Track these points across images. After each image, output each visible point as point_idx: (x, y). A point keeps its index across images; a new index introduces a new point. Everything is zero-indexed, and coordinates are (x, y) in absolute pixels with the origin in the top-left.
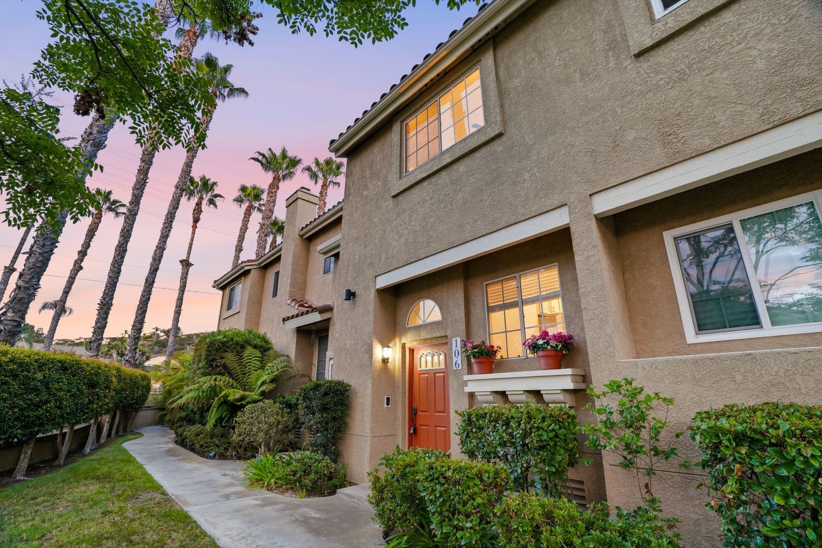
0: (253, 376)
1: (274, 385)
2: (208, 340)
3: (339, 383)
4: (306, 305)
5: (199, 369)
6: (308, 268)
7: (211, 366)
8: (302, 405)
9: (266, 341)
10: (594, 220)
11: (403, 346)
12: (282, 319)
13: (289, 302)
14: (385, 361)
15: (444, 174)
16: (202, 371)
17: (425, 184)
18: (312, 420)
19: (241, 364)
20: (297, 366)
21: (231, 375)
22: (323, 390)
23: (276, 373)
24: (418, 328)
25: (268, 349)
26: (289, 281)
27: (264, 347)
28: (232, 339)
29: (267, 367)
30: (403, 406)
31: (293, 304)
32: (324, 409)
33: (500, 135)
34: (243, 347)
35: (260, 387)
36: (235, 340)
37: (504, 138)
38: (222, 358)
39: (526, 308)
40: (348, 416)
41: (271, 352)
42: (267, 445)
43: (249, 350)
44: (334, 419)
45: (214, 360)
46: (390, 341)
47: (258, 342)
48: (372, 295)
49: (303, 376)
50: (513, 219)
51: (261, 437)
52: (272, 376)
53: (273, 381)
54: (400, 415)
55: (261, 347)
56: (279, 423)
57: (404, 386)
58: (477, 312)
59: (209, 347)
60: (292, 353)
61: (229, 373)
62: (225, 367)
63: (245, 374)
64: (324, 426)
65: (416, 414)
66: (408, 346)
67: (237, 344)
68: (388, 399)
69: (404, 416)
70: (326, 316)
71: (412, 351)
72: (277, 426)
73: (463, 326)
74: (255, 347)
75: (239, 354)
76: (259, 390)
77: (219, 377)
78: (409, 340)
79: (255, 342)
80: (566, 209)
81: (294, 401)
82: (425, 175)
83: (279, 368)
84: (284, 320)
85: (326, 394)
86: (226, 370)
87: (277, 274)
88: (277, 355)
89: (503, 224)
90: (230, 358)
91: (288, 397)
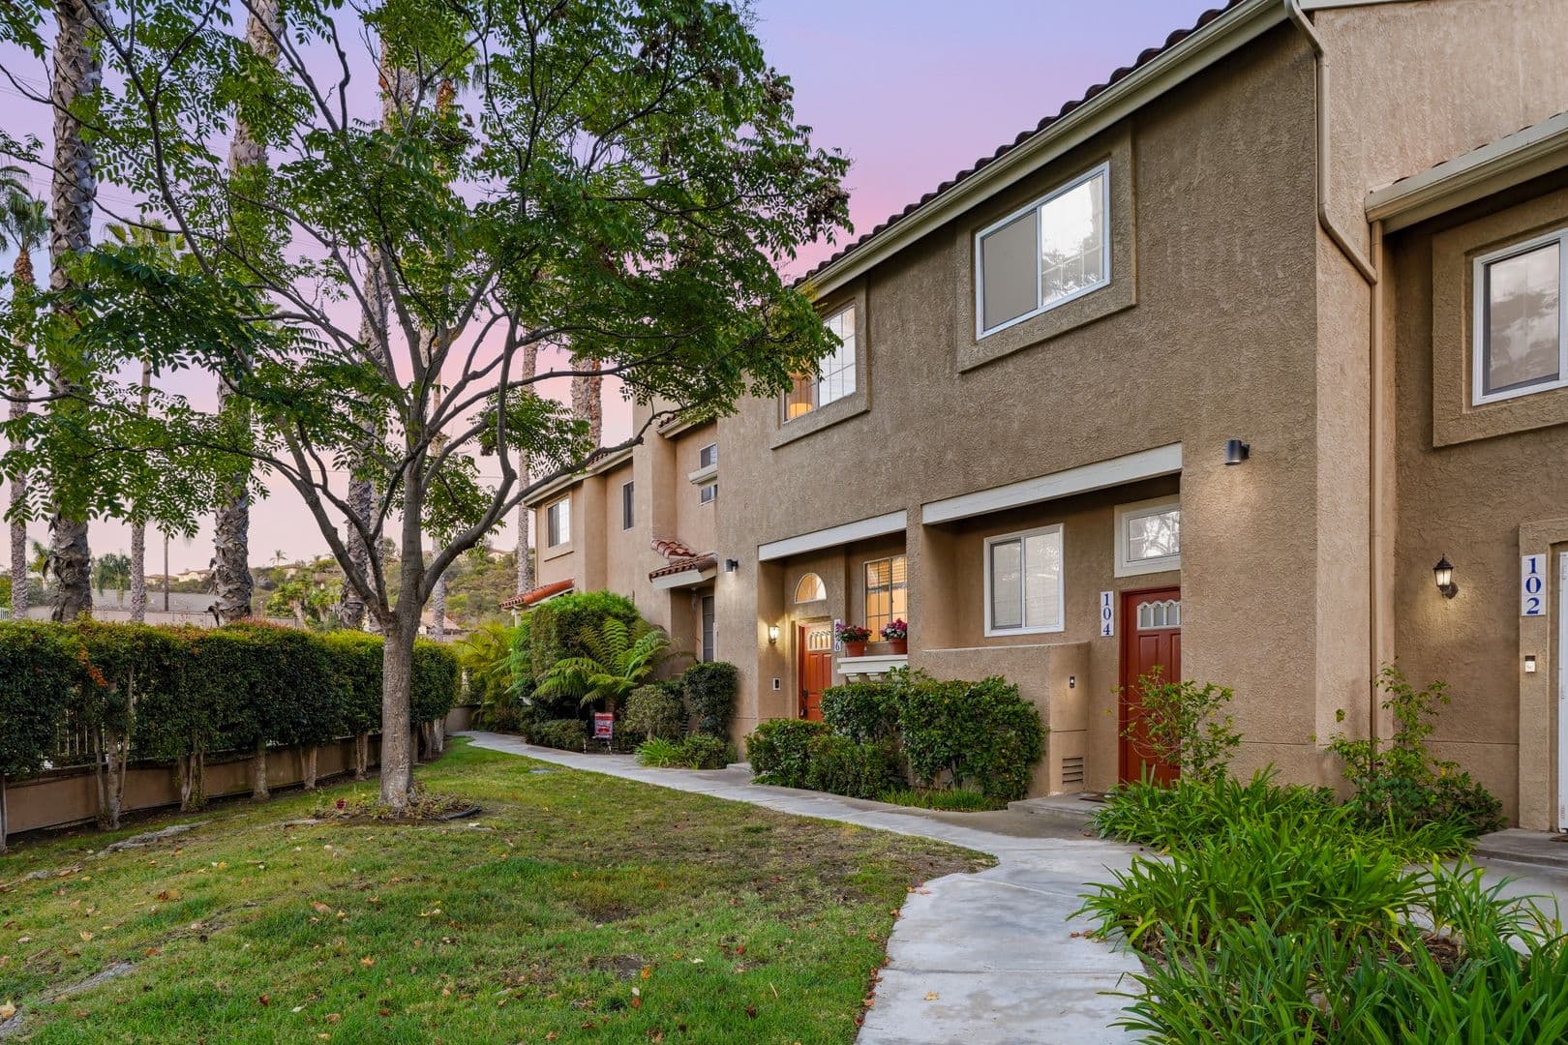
0: (621, 658)
1: (650, 668)
2: (556, 611)
3: (725, 665)
4: (681, 551)
5: (549, 649)
6: (678, 490)
7: (566, 645)
8: (686, 690)
9: (630, 608)
10: (922, 528)
11: (793, 623)
12: (647, 576)
13: (655, 545)
14: (772, 642)
15: (820, 437)
16: (555, 652)
17: (803, 443)
18: (701, 704)
19: (605, 643)
20: (676, 642)
21: (591, 656)
22: (708, 674)
23: (650, 653)
24: (806, 605)
25: (634, 619)
26: (651, 512)
27: (629, 616)
28: (586, 608)
29: (637, 645)
30: (793, 690)
31: (661, 549)
32: (710, 692)
33: (866, 412)
34: (601, 618)
35: (632, 672)
36: (589, 609)
37: (870, 417)
38: (577, 634)
39: (894, 592)
40: (737, 699)
41: (638, 623)
42: (654, 732)
43: (610, 623)
44: (723, 703)
45: (568, 637)
46: (777, 619)
47: (619, 609)
48: (755, 567)
49: (685, 654)
50: (871, 512)
51: (647, 723)
52: (646, 656)
53: (648, 662)
54: (790, 698)
55: (625, 616)
56: (664, 709)
57: (794, 668)
58: (858, 593)
59: (559, 620)
60: (668, 625)
61: (589, 654)
62: (583, 645)
63: (609, 654)
64: (711, 710)
65: (806, 697)
66: (798, 624)
67: (593, 613)
68: (777, 682)
69: (794, 700)
70: (708, 574)
71: (802, 630)
72: (663, 712)
73: (842, 607)
74: (617, 616)
75: (598, 627)
76: (633, 675)
77: (580, 660)
78: (797, 617)
79: (615, 610)
80: (904, 513)
81: (677, 686)
82: (803, 434)
83: (653, 645)
84: (651, 576)
85: (712, 677)
86: (585, 650)
87: (629, 489)
88: (649, 628)
89: (864, 516)
90: (587, 634)
91: (669, 682)
